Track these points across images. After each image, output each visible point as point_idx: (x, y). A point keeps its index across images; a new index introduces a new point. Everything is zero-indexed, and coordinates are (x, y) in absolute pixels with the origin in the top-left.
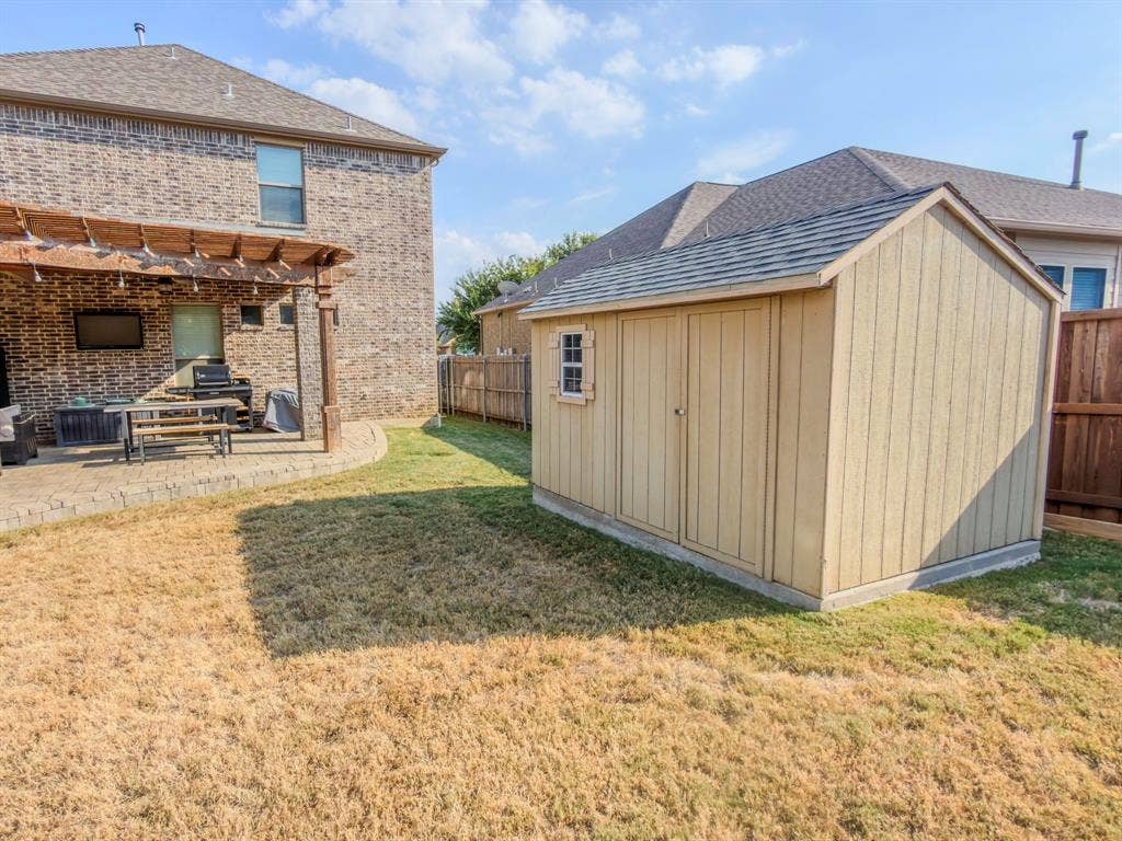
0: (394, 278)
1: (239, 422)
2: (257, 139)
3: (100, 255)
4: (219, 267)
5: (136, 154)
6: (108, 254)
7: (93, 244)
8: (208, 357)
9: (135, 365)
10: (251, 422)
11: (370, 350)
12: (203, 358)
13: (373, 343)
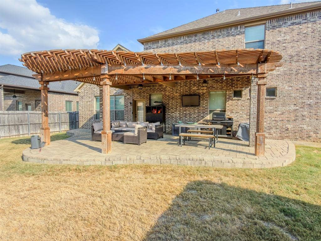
0: (311, 72)
1: (227, 134)
2: (245, 25)
3: (164, 69)
4: (208, 69)
5: (203, 43)
6: (167, 68)
7: (162, 65)
8: (220, 110)
9: (197, 112)
10: (232, 135)
11: (293, 107)
12: (218, 110)
13: (295, 105)
